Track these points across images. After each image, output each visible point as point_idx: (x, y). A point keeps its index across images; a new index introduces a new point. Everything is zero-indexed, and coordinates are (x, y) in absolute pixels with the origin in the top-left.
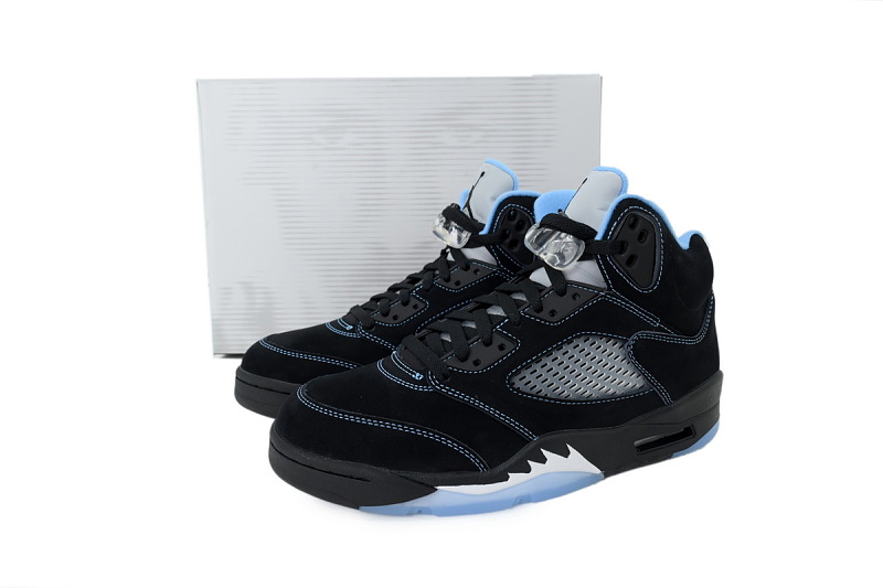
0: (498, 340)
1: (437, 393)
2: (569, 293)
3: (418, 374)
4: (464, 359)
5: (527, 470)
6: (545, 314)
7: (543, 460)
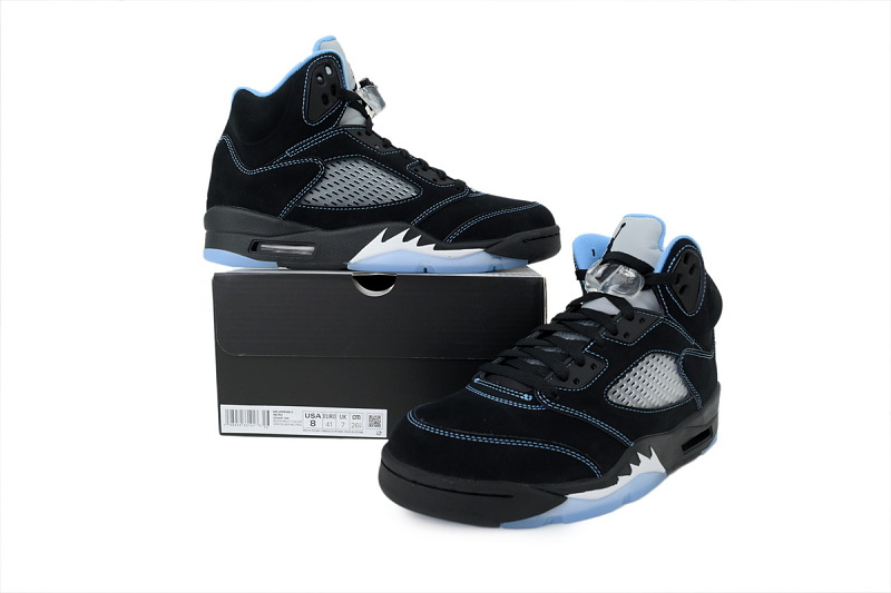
0: (589, 361)
1: (550, 410)
2: (637, 319)
3: (526, 396)
4: (564, 379)
5: (629, 472)
6: (620, 336)
7: (638, 462)
